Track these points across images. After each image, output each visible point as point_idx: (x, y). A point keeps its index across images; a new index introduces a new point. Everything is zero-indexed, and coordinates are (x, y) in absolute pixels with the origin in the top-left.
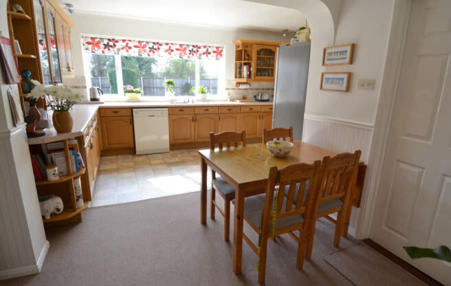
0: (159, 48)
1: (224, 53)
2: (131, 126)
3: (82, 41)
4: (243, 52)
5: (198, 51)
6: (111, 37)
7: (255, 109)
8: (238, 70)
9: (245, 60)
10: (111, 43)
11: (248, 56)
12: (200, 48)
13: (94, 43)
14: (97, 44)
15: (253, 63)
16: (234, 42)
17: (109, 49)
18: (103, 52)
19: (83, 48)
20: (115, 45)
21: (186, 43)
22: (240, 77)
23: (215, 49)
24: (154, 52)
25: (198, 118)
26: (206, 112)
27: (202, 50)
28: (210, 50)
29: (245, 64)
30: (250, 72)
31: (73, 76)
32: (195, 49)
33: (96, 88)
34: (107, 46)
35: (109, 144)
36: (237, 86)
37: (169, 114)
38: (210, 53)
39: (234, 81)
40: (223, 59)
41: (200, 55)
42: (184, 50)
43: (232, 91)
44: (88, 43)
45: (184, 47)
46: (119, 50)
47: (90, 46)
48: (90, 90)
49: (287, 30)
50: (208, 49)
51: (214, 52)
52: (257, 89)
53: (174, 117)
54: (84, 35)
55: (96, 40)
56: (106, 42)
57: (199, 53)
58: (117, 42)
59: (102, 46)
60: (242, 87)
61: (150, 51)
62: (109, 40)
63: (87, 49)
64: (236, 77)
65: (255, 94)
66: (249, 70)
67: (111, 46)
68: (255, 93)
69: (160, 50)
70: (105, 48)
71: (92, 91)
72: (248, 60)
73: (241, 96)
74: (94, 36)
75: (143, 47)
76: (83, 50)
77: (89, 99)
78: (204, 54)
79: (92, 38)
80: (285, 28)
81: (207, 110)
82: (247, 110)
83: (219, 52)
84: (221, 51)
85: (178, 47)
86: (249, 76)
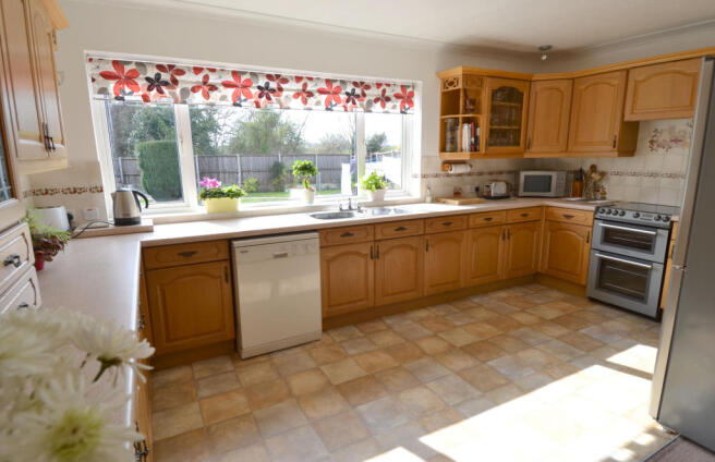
0: (281, 89)
1: (417, 100)
2: (227, 287)
3: (90, 70)
4: (462, 95)
5: (364, 95)
6: (165, 61)
7: (496, 219)
8: (449, 135)
9: (466, 111)
10: (165, 77)
11: (473, 102)
12: (368, 87)
13: (121, 74)
14: (130, 79)
15: (484, 119)
16: (438, 74)
17: (161, 92)
18: (146, 98)
19: (91, 87)
20: (175, 82)
21: (340, 76)
22: (454, 150)
23: (399, 91)
24: (269, 98)
25: (383, 248)
26: (401, 233)
27: (373, 93)
28: (389, 93)
29: (467, 121)
30: (476, 138)
31: (64, 164)
32: (358, 91)
33: (129, 189)
34: (155, 83)
35: (168, 340)
36: (444, 169)
37: (321, 247)
38: (388, 99)
39: (438, 159)
40: (416, 112)
41: (369, 103)
42: (336, 93)
43: (433, 181)
44: (107, 76)
45: (335, 85)
46: (185, 92)
47: (111, 85)
48: (114, 196)
49: (549, 47)
50: (384, 91)
51: (397, 96)
52: (480, 174)
53: (331, 254)
54: (95, 54)
55: (127, 68)
56: (152, 73)
57: (367, 99)
58: (181, 72)
59: (142, 82)
60: (456, 170)
61: (260, 96)
62: (160, 67)
63: (103, 91)
64: (443, 149)
65: (477, 184)
66: (474, 134)
67: (166, 84)
68: (477, 181)
69: (284, 93)
70: (150, 89)
71: (119, 197)
72: (472, 111)
73: (451, 190)
74: (120, 57)
75: (245, 87)
76: (92, 94)
77: (111, 219)
78: (376, 100)
79: (115, 63)
80: (544, 43)
81: (401, 229)
82: (481, 221)
83: (406, 98)
84: (412, 94)
85: (323, 86)
86: (474, 147)
